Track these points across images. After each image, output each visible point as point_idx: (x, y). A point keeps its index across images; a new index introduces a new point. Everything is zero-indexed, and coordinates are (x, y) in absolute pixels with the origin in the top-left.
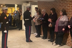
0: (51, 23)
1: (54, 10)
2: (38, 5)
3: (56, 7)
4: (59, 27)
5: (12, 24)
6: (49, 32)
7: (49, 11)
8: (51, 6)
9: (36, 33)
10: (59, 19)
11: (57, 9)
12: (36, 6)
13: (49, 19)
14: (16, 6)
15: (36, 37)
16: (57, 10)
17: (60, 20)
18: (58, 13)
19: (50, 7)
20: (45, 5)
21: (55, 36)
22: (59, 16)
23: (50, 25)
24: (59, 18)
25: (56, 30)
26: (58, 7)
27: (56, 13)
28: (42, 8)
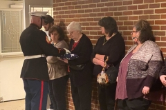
0: (106, 71)
3: (120, 14)
7: (95, 29)
8: (103, 10)
10: (131, 54)
11: (121, 19)
13: (97, 55)
16: (121, 24)
17: (133, 57)
18: (126, 33)
19: (99, 15)
22: (131, 43)
23: (102, 78)
24: (129, 51)
26: (125, 13)
28: (70, 16)
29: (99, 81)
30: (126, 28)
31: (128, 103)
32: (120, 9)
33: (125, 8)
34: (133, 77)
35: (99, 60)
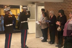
0: (60, 27)
1: (62, 12)
2: (45, 6)
3: (66, 9)
4: (68, 31)
5: (17, 27)
6: (57, 36)
7: (57, 13)
8: (60, 7)
9: (42, 37)
10: (69, 22)
12: (43, 7)
13: (57, 22)
14: (21, 7)
15: (42, 41)
16: (65, 12)
17: (69, 23)
18: (67, 15)
19: (58, 9)
20: (52, 6)
21: (63, 41)
22: (69, 18)
23: (59, 29)
24: (68, 21)
25: (65, 34)
26: (67, 8)
27: (65, 15)
28: (49, 9)
29: (58, 30)
30: (67, 13)
31: (67, 38)
32: (65, 7)
33: (67, 7)
34: (69, 29)
35: (58, 23)
